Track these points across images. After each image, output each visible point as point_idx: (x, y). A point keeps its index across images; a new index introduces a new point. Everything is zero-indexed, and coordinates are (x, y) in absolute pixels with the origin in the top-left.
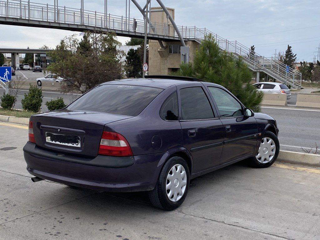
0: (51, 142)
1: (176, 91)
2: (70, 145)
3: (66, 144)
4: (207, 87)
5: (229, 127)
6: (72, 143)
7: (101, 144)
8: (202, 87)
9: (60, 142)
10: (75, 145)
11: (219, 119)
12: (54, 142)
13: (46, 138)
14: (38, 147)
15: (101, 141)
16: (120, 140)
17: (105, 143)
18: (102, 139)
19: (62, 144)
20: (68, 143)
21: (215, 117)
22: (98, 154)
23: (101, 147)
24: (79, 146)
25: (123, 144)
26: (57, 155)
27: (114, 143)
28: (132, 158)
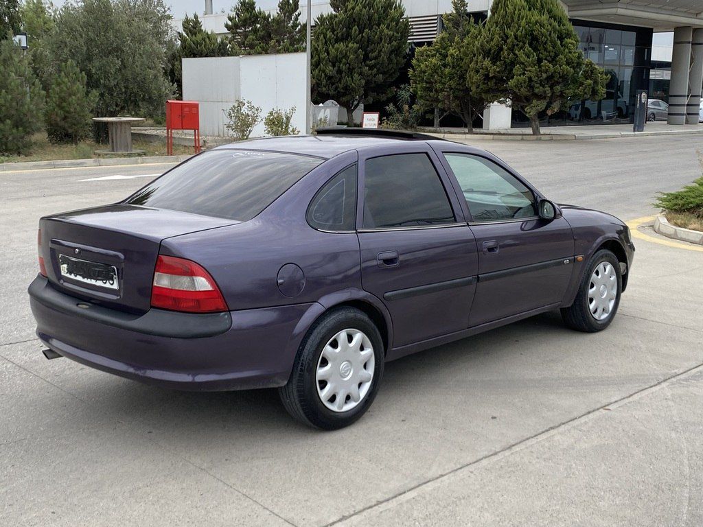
0: (68, 275)
1: (356, 164)
2: (99, 283)
3: (93, 282)
4: (443, 152)
5: (491, 244)
6: (103, 280)
7: (155, 284)
8: (427, 153)
9: (84, 278)
10: (108, 285)
11: (468, 225)
12: (72, 277)
13: (62, 266)
14: (51, 285)
15: (156, 278)
16: (195, 275)
17: (163, 281)
18: (157, 274)
19: (86, 280)
20: (97, 280)
21: (455, 221)
22: (152, 307)
23: (155, 292)
24: (115, 286)
25: (202, 284)
26: (77, 305)
27: (183, 283)
28: (226, 316)
